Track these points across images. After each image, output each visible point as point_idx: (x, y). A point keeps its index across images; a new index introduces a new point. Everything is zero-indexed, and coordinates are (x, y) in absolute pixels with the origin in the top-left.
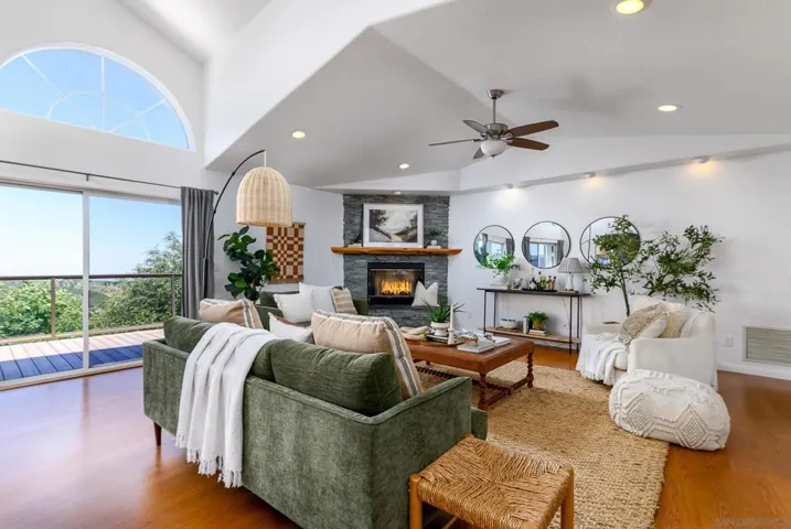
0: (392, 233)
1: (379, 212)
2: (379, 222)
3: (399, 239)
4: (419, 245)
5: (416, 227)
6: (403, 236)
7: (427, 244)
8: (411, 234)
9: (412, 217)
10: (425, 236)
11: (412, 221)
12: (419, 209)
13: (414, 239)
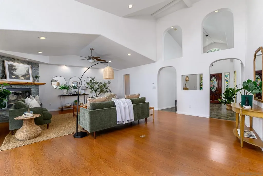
0: (20, 76)
1: (12, 66)
2: (13, 70)
3: (23, 78)
4: (31, 81)
5: (29, 74)
6: (25, 77)
7: (34, 81)
8: (27, 77)
9: (27, 70)
10: (33, 78)
11: (27, 71)
12: (29, 67)
13: (29, 79)
